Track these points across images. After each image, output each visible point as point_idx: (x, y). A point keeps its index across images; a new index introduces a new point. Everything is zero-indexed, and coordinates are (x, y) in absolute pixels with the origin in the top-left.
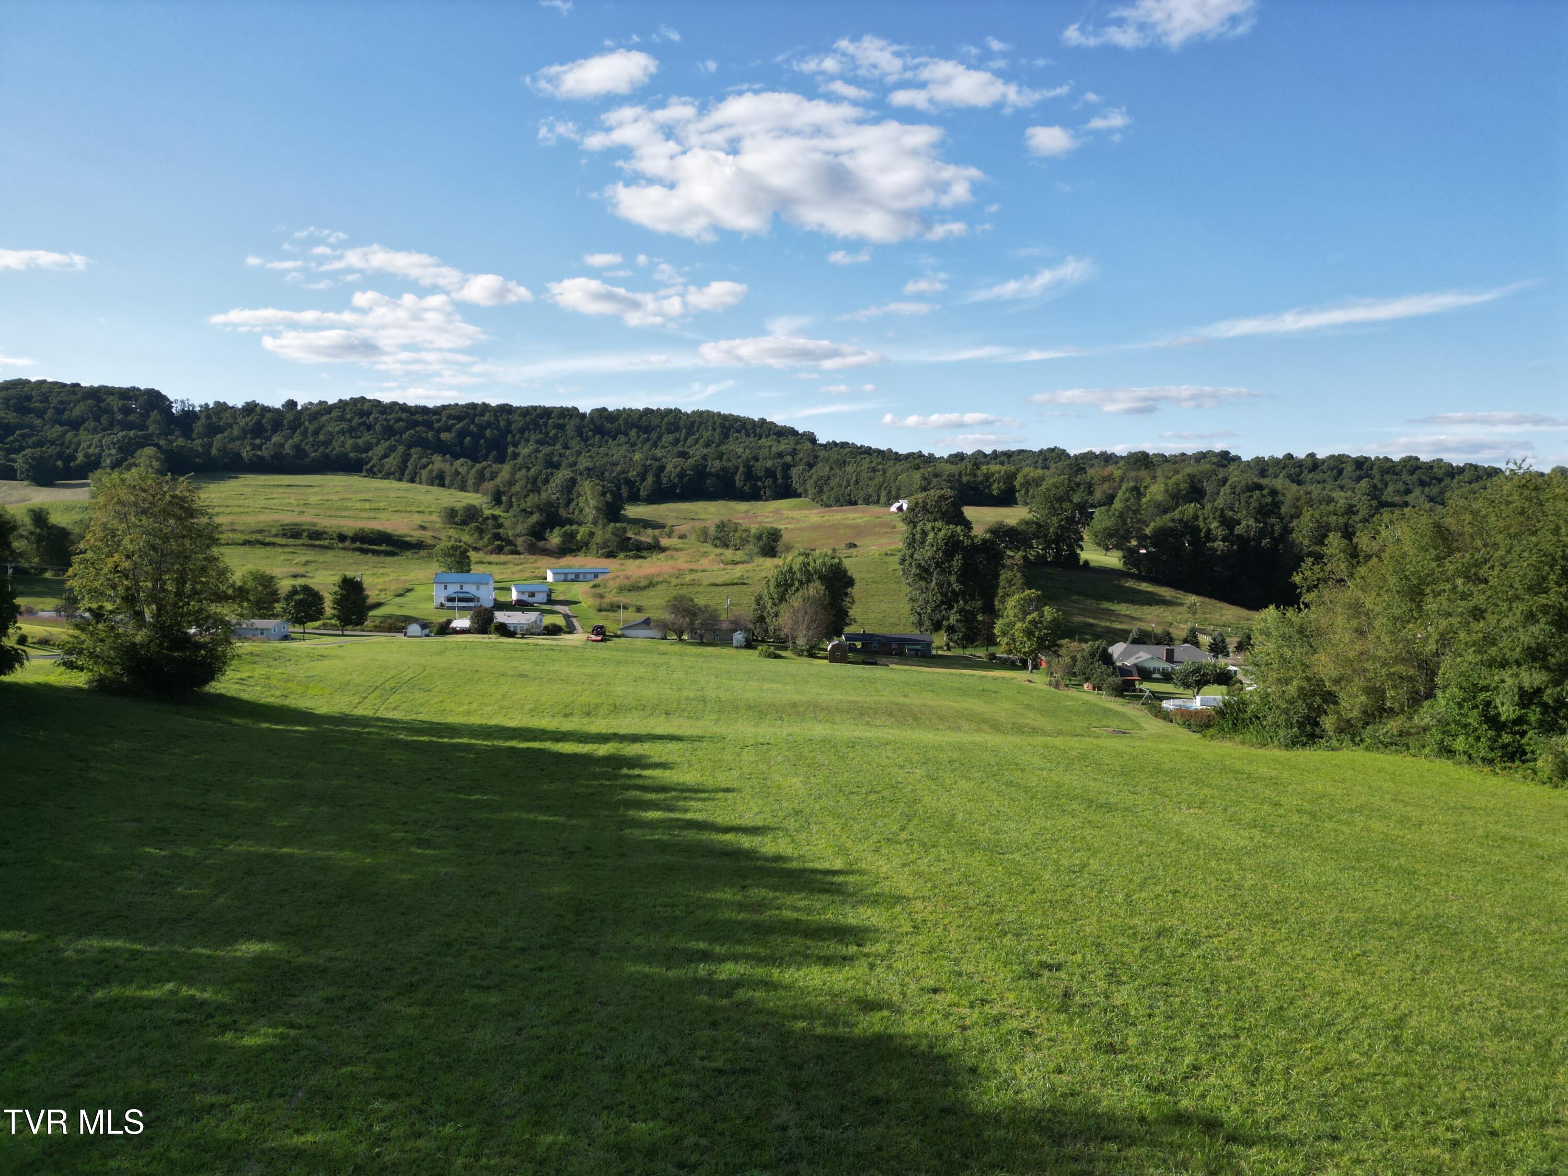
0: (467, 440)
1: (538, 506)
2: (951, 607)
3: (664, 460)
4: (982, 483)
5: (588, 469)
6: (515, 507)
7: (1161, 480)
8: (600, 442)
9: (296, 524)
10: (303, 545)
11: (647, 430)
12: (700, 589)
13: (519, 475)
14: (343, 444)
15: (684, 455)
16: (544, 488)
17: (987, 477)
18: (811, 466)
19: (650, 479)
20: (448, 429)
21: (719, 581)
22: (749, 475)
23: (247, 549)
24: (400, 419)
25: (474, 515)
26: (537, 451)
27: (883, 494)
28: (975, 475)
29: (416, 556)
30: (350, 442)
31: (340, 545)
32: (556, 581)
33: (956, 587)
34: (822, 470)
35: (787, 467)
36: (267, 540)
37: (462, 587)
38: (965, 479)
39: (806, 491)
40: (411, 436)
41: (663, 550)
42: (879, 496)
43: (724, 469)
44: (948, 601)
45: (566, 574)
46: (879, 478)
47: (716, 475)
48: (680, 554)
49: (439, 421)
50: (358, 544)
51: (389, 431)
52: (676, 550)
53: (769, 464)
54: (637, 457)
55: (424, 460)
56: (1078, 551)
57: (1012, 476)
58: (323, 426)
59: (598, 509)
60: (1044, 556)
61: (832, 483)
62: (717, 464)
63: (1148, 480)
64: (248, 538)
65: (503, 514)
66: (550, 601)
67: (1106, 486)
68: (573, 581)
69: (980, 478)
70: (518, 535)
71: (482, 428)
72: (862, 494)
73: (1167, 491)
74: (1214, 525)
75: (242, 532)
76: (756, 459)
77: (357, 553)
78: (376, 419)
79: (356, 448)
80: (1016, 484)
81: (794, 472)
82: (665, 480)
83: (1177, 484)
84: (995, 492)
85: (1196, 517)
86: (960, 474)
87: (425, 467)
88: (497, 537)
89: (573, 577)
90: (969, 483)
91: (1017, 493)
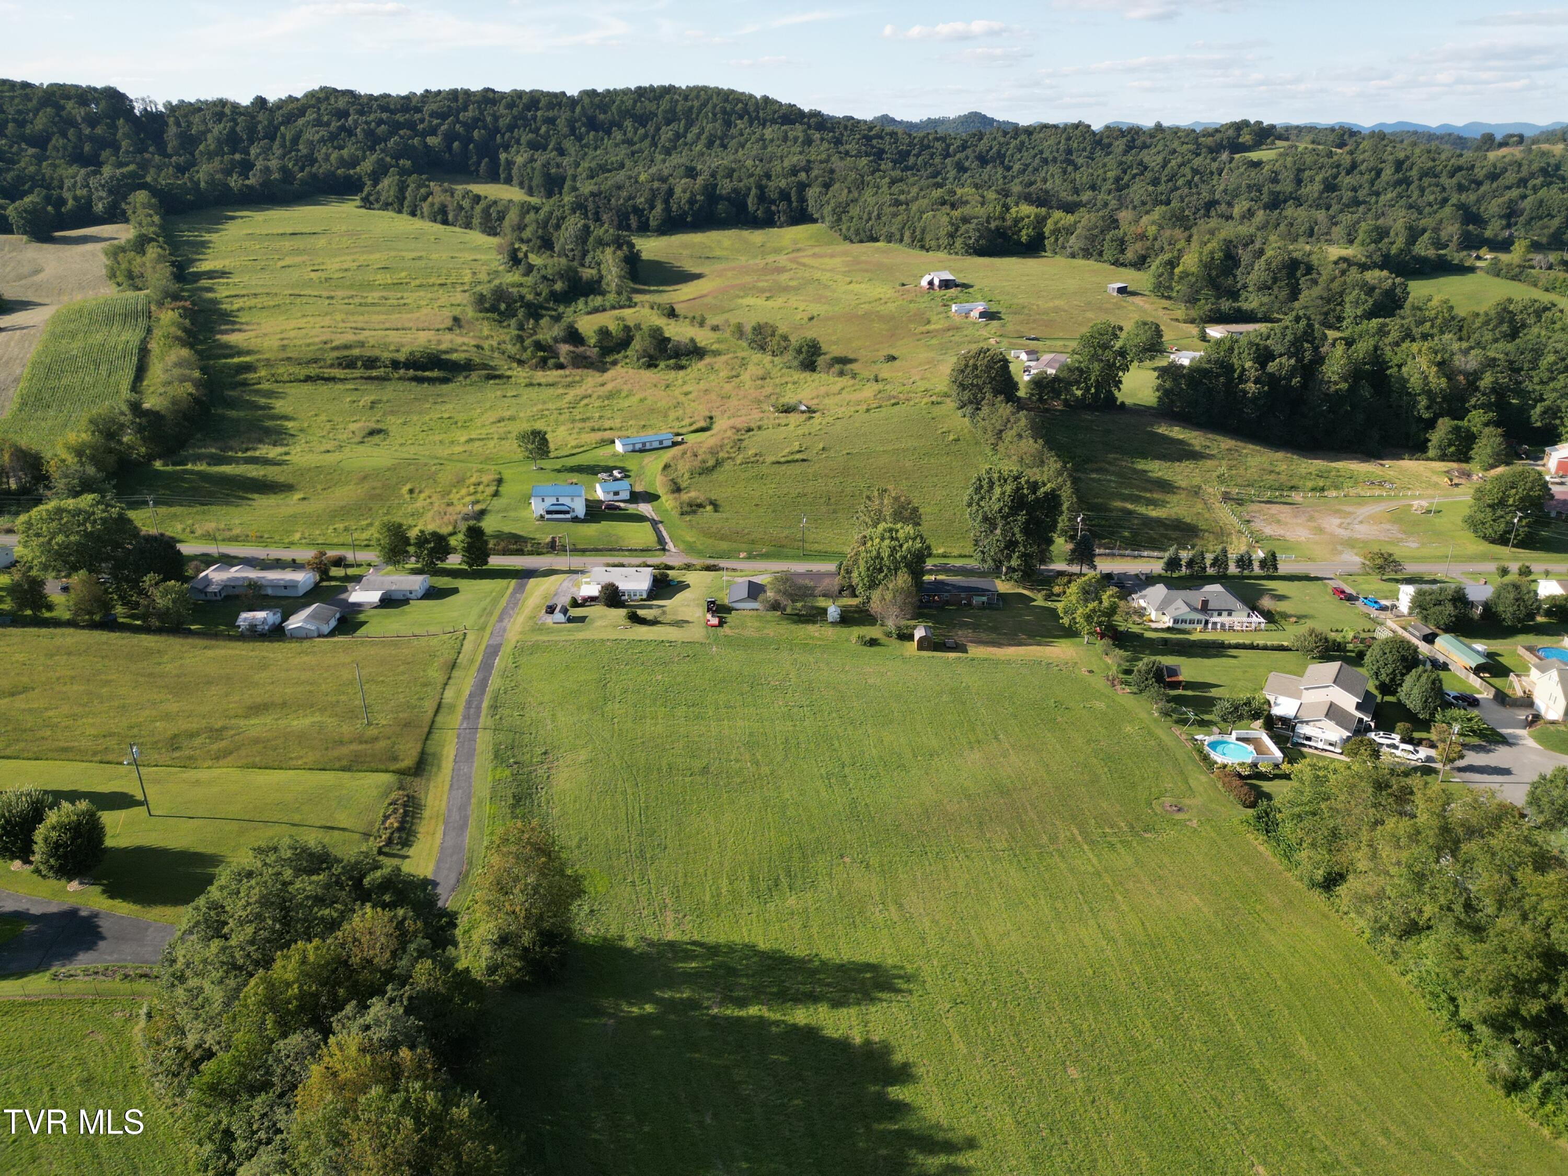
0: (456, 144)
2: (1013, 553)
3: (671, 180)
4: (1010, 228)
6: (535, 272)
8: (596, 140)
10: (362, 378)
11: (642, 120)
13: (528, 219)
14: (327, 158)
15: (691, 172)
16: (556, 234)
17: (1017, 221)
18: (827, 186)
19: (659, 207)
20: (433, 132)
21: (781, 453)
23: (310, 388)
24: (380, 122)
26: (532, 160)
28: (1004, 219)
29: (468, 381)
30: (334, 156)
31: (396, 375)
32: (626, 452)
33: (1019, 537)
34: (839, 192)
35: (802, 187)
36: (326, 372)
37: (557, 500)
38: (993, 225)
39: (823, 218)
40: (396, 143)
41: (701, 354)
42: (902, 236)
43: (735, 191)
45: (634, 444)
46: (902, 217)
47: (728, 199)
48: (719, 363)
49: (422, 121)
50: (412, 372)
51: (373, 140)
52: (713, 352)
53: (783, 184)
55: (423, 191)
56: (1116, 393)
57: (1041, 221)
58: (301, 131)
60: (1083, 400)
61: (852, 212)
62: (727, 184)
64: (306, 371)
65: (525, 282)
66: (635, 496)
67: (1138, 246)
69: (1009, 223)
70: (556, 340)
71: (469, 126)
72: (884, 230)
74: (1248, 364)
75: (299, 363)
76: (768, 176)
77: (414, 384)
78: (356, 121)
79: (342, 163)
80: (1047, 231)
81: (811, 194)
82: (675, 208)
84: (1024, 239)
85: (1231, 351)
86: (988, 220)
87: (425, 199)
88: (538, 345)
89: (640, 446)
90: (997, 228)
91: (1046, 242)
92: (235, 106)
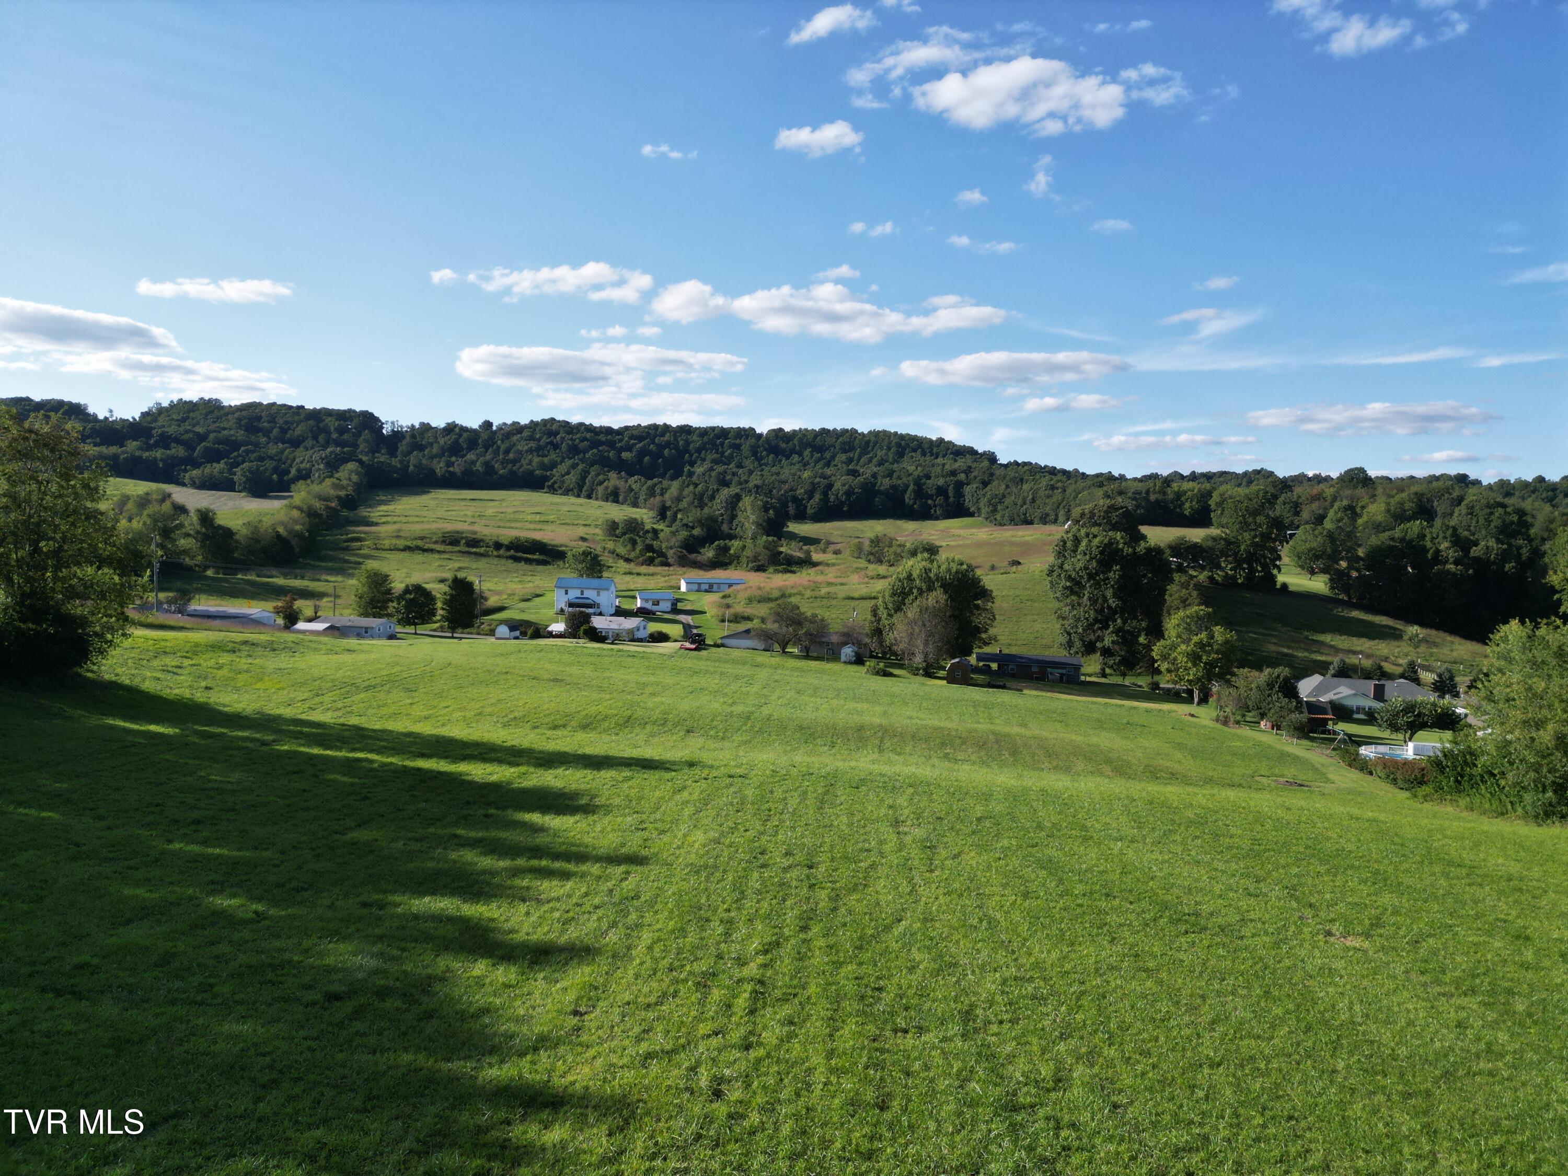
0: (647, 459)
1: (700, 521)
2: (1107, 627)
3: (833, 478)
4: (1172, 502)
5: (757, 486)
6: (678, 522)
7: (1381, 499)
8: (774, 460)
9: (458, 532)
10: (460, 552)
12: (834, 602)
13: (686, 492)
14: (531, 461)
15: (854, 473)
16: (709, 503)
17: (1177, 495)
18: (985, 484)
19: (817, 497)
20: (629, 448)
21: (856, 595)
22: (920, 493)
23: (406, 554)
24: (585, 439)
25: (635, 528)
26: (711, 469)
27: (1062, 513)
28: (1165, 493)
30: (536, 460)
31: (495, 553)
32: (689, 590)
33: (1113, 603)
34: (997, 487)
35: (959, 485)
36: (427, 546)
37: (582, 593)
38: (1153, 497)
39: (979, 509)
40: (593, 454)
41: (815, 564)
42: (1057, 515)
43: (893, 487)
44: (1103, 619)
45: (699, 584)
46: (1058, 495)
47: (886, 493)
48: (831, 569)
49: (621, 441)
50: (512, 552)
51: (574, 450)
52: (828, 565)
53: (941, 482)
54: (806, 474)
55: (601, 477)
56: (1275, 572)
58: (514, 444)
59: (758, 525)
60: (1233, 578)
61: (1008, 501)
62: (887, 482)
63: (1366, 500)
64: (409, 544)
65: (665, 529)
66: (675, 610)
67: (1315, 506)
68: (706, 591)
69: (1169, 497)
70: (672, 548)
71: (661, 447)
72: (1038, 513)
73: (1388, 511)
74: (1444, 545)
75: (406, 538)
76: (928, 477)
77: (510, 561)
78: (563, 438)
79: (543, 466)
80: (1212, 503)
81: (967, 490)
82: (832, 498)
83: (1401, 504)
84: (1187, 513)
85: (1422, 536)
86: (1148, 492)
87: (601, 483)
88: (649, 548)
89: (707, 587)
90: (1157, 501)
91: (1212, 515)
92: (464, 429)
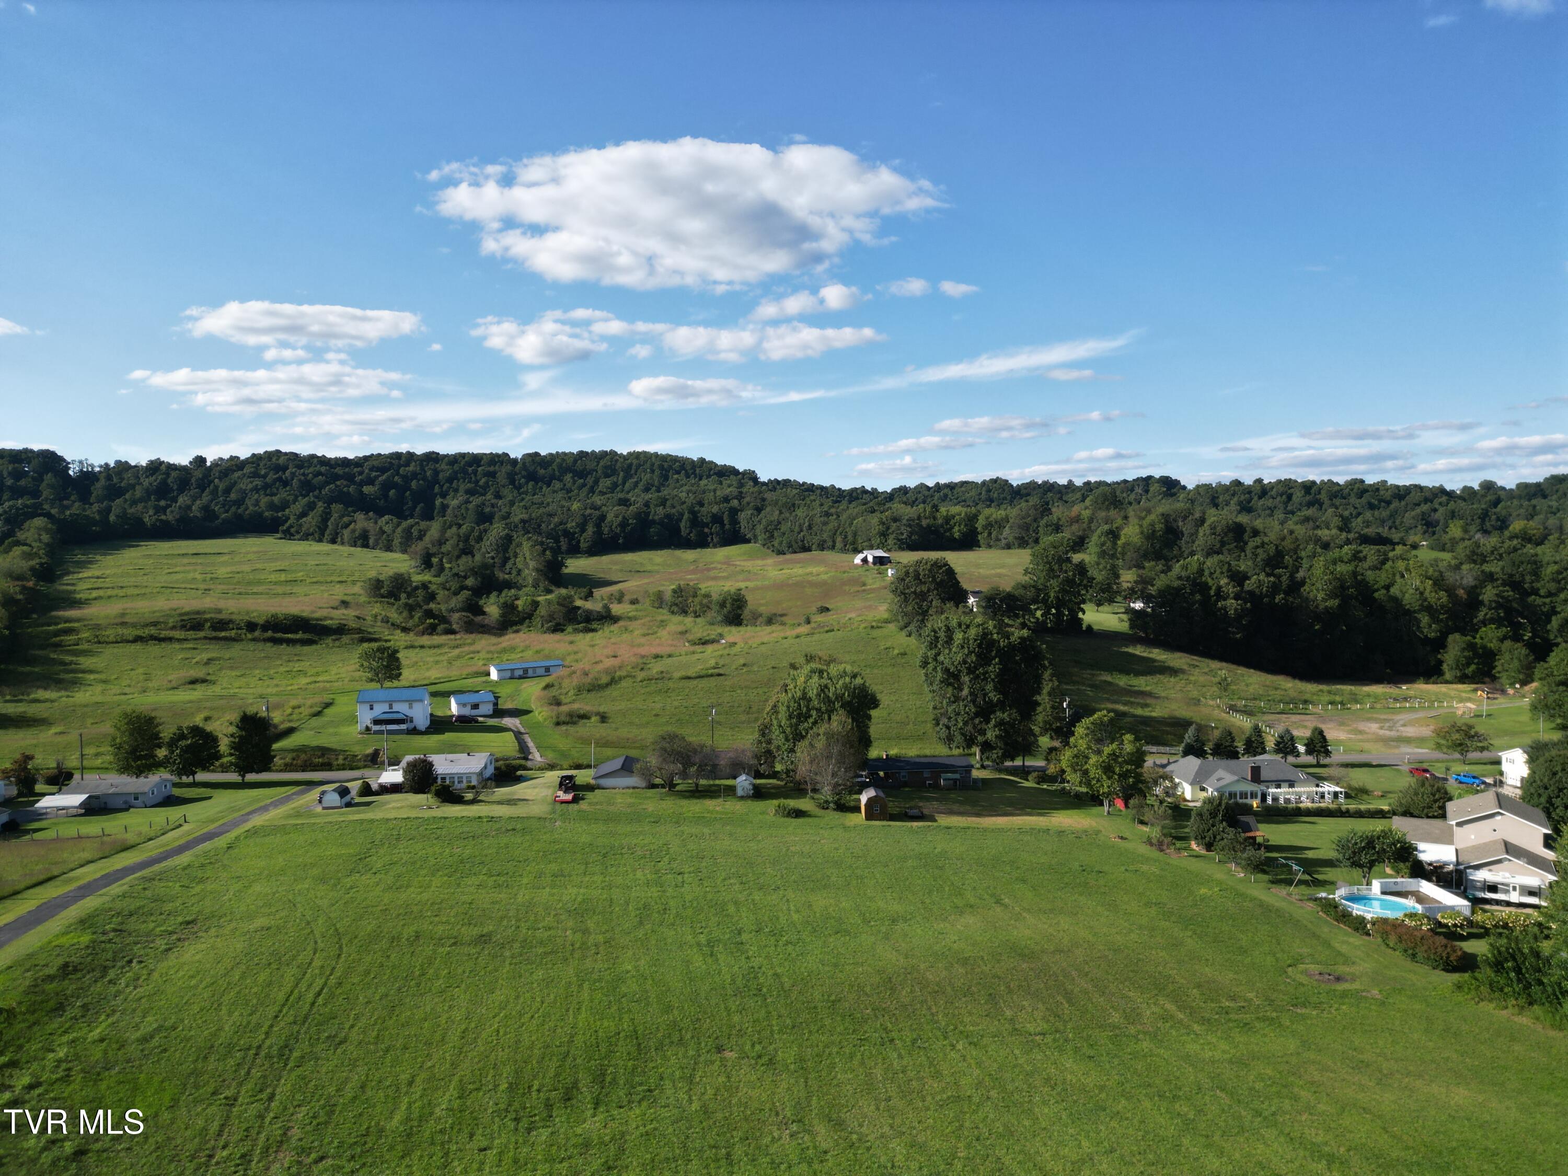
0: (392, 492)
1: (472, 569)
3: (604, 508)
4: (942, 526)
5: (523, 521)
6: (447, 571)
7: (1133, 520)
8: (534, 488)
9: (198, 613)
10: (205, 638)
11: (582, 474)
13: (449, 533)
14: (257, 503)
15: (624, 502)
16: (477, 546)
17: (948, 519)
18: (759, 510)
19: (590, 529)
20: (371, 482)
21: (691, 672)
22: (695, 521)
23: (138, 646)
24: (319, 473)
25: (402, 584)
26: (467, 502)
27: (839, 539)
28: (935, 518)
29: (337, 643)
30: (264, 500)
31: (249, 636)
32: (501, 679)
33: (994, 697)
34: (771, 514)
35: (734, 512)
36: (164, 634)
37: (391, 707)
38: (924, 523)
39: (755, 536)
40: (331, 491)
41: (615, 619)
42: (834, 542)
43: (668, 516)
45: (512, 670)
46: (833, 524)
47: (661, 523)
48: (632, 625)
49: (361, 473)
50: (269, 634)
51: (307, 487)
52: (630, 619)
53: (715, 509)
54: (575, 506)
55: (346, 519)
56: (1080, 615)
57: (973, 518)
58: (235, 483)
59: (537, 570)
60: (1044, 622)
61: (783, 528)
62: (661, 511)
63: (1119, 521)
64: (139, 633)
65: (434, 580)
66: (499, 713)
67: (1075, 527)
68: (520, 678)
69: (940, 521)
70: (452, 610)
71: (407, 479)
72: (816, 539)
73: (1142, 533)
74: (1224, 581)
75: (134, 625)
76: (701, 504)
77: (269, 644)
78: (293, 474)
79: (272, 506)
80: (978, 527)
81: (743, 517)
82: (606, 530)
83: (1152, 525)
84: (957, 535)
86: (919, 518)
87: (346, 526)
88: (429, 614)
89: (521, 672)
90: (929, 526)
91: (980, 537)
92: (172, 467)
